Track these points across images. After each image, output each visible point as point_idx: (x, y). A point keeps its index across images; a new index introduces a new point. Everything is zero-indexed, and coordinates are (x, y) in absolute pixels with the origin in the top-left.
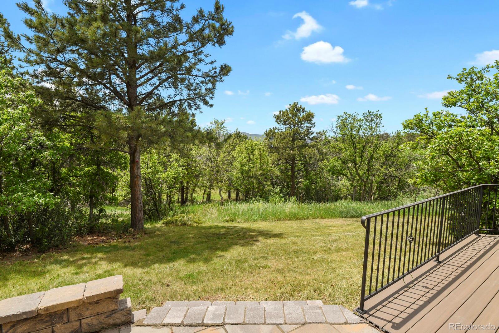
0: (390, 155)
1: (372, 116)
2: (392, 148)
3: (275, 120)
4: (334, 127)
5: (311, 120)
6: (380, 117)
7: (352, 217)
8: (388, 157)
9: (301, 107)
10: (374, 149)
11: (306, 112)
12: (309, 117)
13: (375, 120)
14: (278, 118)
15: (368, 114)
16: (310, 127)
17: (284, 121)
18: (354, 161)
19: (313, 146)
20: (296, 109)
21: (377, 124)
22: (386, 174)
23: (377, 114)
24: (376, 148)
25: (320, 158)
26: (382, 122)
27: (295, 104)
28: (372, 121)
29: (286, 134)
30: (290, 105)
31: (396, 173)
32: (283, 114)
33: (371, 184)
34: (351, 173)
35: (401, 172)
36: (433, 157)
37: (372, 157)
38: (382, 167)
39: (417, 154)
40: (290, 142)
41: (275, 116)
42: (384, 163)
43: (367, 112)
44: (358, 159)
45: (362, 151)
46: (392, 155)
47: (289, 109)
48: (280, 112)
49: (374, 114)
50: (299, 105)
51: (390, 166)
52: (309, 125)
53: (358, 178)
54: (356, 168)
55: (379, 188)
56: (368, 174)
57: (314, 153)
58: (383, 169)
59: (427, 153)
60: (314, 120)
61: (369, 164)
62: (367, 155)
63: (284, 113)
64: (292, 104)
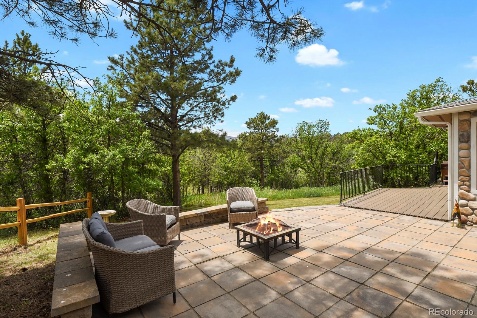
0: (336, 152)
1: (322, 123)
2: (337, 147)
3: (247, 125)
4: (294, 131)
5: (275, 126)
6: (328, 124)
7: (313, 197)
8: (334, 153)
9: (267, 116)
10: (325, 148)
11: (271, 119)
12: (274, 123)
13: (325, 126)
14: (249, 125)
15: (319, 121)
16: (275, 132)
17: (254, 127)
18: (311, 158)
19: (278, 147)
20: (263, 117)
21: (326, 129)
22: (334, 166)
23: (326, 122)
24: (326, 147)
25: (284, 156)
26: (329, 128)
27: (262, 113)
28: (322, 127)
29: (257, 138)
30: (258, 114)
31: (341, 166)
32: (253, 122)
33: (323, 174)
34: (308, 167)
35: (344, 164)
36: (363, 153)
37: (323, 154)
38: (330, 161)
39: (354, 151)
40: (261, 144)
41: (246, 123)
42: (332, 158)
43: (318, 120)
44: (313, 155)
45: (317, 150)
46: (337, 152)
47: (257, 117)
48: (250, 119)
49: (324, 121)
50: (265, 114)
51: (336, 161)
52: (274, 130)
53: (314, 170)
54: (312, 163)
55: (328, 178)
56: (321, 166)
57: (280, 152)
58: (331, 163)
59: (360, 150)
60: (277, 126)
61: (322, 160)
62: (320, 153)
63: (253, 120)
64: (260, 113)
